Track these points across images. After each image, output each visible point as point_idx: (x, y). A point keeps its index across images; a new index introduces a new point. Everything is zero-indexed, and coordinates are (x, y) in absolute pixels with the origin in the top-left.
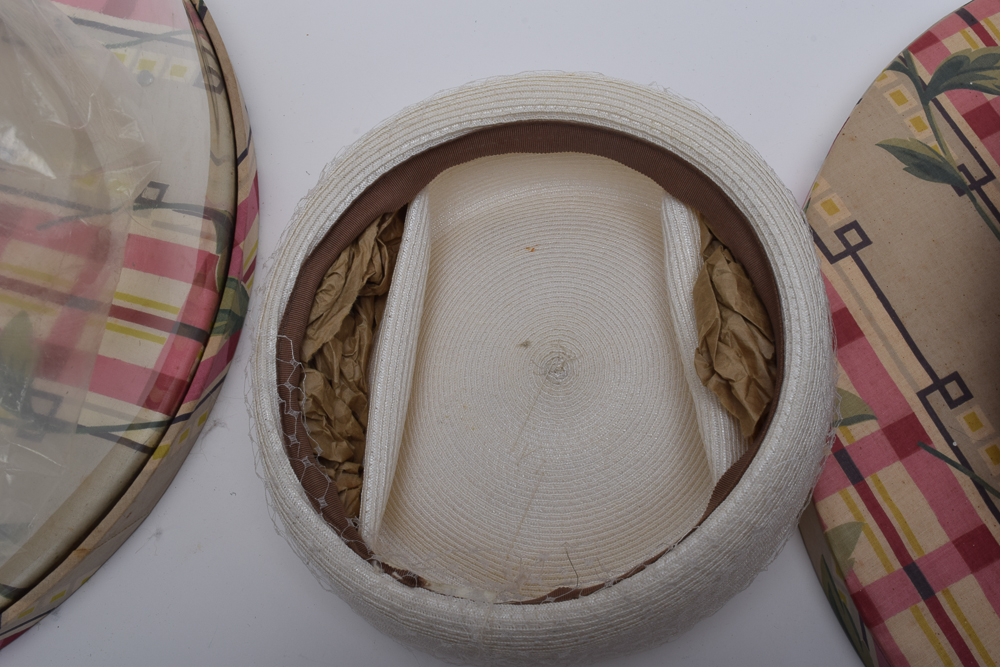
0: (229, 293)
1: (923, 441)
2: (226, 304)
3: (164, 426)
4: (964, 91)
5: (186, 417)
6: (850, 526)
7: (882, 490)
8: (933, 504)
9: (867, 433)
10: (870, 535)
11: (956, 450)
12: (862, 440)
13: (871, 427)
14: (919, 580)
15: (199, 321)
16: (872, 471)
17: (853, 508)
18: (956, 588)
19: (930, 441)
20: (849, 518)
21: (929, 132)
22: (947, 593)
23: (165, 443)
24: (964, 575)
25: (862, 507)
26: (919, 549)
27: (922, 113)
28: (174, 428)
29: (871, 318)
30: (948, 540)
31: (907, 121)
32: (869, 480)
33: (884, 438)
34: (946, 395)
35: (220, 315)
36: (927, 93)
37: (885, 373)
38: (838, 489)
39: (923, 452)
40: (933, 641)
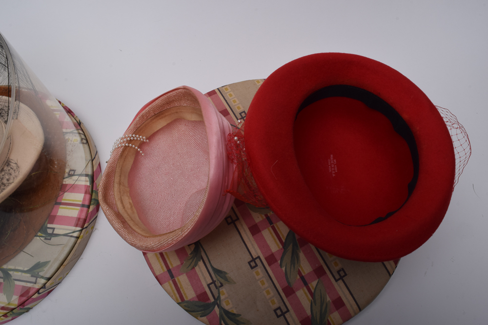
0: (94, 194)
2: (93, 197)
5: (86, 227)
15: (87, 203)
23: (82, 235)
35: (92, 200)
40: (158, 259)
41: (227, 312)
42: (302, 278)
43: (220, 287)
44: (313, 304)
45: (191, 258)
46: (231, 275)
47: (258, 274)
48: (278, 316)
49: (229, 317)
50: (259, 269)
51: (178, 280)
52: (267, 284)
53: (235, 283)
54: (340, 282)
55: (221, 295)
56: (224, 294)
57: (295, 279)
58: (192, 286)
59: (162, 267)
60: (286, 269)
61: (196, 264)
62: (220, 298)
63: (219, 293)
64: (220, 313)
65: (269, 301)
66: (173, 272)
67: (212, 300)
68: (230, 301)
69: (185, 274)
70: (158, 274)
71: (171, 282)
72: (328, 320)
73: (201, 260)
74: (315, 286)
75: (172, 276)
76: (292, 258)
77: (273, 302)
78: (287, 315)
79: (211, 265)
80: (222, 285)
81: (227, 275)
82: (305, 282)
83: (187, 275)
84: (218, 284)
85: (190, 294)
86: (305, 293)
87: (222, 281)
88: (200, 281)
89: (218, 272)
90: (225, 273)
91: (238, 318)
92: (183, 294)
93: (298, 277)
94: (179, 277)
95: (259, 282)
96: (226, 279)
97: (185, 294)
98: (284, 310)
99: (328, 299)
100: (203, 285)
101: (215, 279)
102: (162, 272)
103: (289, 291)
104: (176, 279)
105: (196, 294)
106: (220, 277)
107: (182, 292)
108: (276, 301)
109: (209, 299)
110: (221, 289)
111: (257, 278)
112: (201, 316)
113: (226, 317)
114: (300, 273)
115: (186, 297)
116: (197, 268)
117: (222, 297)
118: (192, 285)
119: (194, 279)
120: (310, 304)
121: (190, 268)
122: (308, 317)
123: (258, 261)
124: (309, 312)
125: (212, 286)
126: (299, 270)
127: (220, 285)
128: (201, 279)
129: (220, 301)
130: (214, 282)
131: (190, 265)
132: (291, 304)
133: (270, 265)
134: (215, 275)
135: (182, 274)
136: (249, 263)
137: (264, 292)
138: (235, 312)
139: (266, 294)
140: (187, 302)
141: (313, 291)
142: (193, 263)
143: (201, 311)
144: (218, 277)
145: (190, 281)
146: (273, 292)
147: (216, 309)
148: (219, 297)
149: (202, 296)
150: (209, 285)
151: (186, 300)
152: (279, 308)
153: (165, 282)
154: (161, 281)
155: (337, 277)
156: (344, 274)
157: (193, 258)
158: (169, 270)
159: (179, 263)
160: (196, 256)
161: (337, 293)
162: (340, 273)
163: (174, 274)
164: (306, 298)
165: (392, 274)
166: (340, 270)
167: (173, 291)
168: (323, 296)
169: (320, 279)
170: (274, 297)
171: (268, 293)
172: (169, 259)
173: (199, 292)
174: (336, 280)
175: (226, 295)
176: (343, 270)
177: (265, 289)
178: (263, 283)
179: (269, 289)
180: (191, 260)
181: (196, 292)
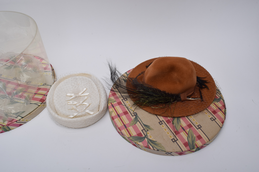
1: (121, 104)
3: (42, 103)
7: (116, 108)
8: (121, 109)
10: (114, 112)
11: (125, 105)
12: (115, 104)
13: (116, 102)
14: (119, 116)
16: (115, 106)
17: (113, 109)
18: (122, 116)
20: (112, 110)
24: (124, 115)
25: (114, 109)
26: (119, 113)
28: (42, 104)
29: (118, 94)
30: (123, 112)
31: (125, 77)
32: (115, 107)
33: (117, 104)
34: (125, 100)
36: (127, 75)
37: (118, 98)
40: (119, 121)
41: (151, 140)
42: (183, 128)
43: (147, 131)
44: (188, 137)
46: (151, 127)
47: (163, 126)
48: (173, 142)
49: (152, 142)
50: (164, 125)
51: (129, 128)
52: (168, 130)
53: (153, 130)
56: (149, 134)
57: (179, 128)
59: (121, 124)
60: (175, 125)
61: (136, 123)
63: (147, 133)
64: (148, 140)
65: (169, 136)
66: (126, 126)
67: (144, 136)
68: (152, 136)
70: (119, 126)
71: (125, 129)
72: (195, 143)
73: (138, 122)
74: (188, 131)
75: (126, 127)
76: (177, 121)
77: (171, 137)
78: (177, 141)
79: (143, 123)
80: (148, 130)
81: (150, 127)
82: (183, 129)
83: (132, 127)
85: (134, 133)
86: (184, 134)
87: (148, 129)
88: (138, 129)
89: (145, 125)
91: (156, 143)
93: (181, 128)
95: (164, 129)
96: (149, 128)
97: (132, 134)
98: (176, 139)
99: (195, 136)
101: (145, 128)
102: (121, 126)
103: (177, 133)
107: (130, 133)
108: (172, 136)
109: (142, 136)
111: (163, 128)
112: (139, 142)
113: (150, 142)
114: (181, 126)
115: (132, 135)
116: (136, 124)
117: (148, 135)
118: (134, 130)
119: (136, 129)
120: (187, 137)
121: (133, 124)
122: (187, 142)
123: (163, 122)
124: (187, 141)
125: (144, 131)
129: (147, 136)
130: (144, 129)
132: (178, 137)
133: (168, 123)
135: (130, 126)
136: (159, 123)
137: (166, 133)
138: (154, 140)
139: (167, 134)
140: (133, 137)
141: (188, 133)
142: (135, 122)
143: (139, 140)
144: (146, 128)
145: (134, 129)
146: (170, 133)
147: (146, 139)
148: (147, 135)
149: (140, 135)
150: (142, 131)
151: (132, 136)
152: (174, 139)
153: (123, 129)
154: (121, 129)
155: (198, 128)
156: (200, 127)
157: (135, 121)
158: (124, 125)
159: (129, 122)
160: (136, 120)
161: (198, 133)
162: (199, 126)
163: (127, 127)
164: (185, 135)
165: (221, 127)
166: (199, 125)
167: (126, 132)
168: (192, 134)
169: (190, 128)
170: (171, 135)
171: (168, 133)
172: (124, 121)
173: (138, 133)
174: (197, 129)
175: (150, 134)
176: (200, 125)
177: (167, 132)
178: (166, 130)
179: (168, 132)
180: (134, 122)
181: (136, 133)
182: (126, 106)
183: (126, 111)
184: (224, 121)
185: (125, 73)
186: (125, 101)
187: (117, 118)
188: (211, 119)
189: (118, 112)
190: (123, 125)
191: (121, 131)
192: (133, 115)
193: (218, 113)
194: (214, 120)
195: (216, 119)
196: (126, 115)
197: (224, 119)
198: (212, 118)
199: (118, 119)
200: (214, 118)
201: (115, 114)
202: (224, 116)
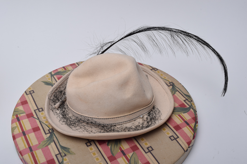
4: (59, 75)
6: (15, 127)
7: (23, 122)
8: (30, 124)
9: (23, 115)
11: (38, 117)
12: (22, 116)
13: (25, 114)
16: (22, 120)
17: (16, 124)
18: (30, 135)
19: (34, 116)
20: (16, 126)
21: (51, 80)
22: (28, 135)
24: (32, 132)
25: (18, 124)
26: (26, 129)
27: (50, 78)
29: (30, 101)
30: (31, 128)
31: (47, 79)
33: (26, 116)
36: (52, 75)
37: (30, 108)
38: (15, 122)
39: (32, 118)
40: (23, 141)
42: (122, 151)
43: (64, 156)
45: (46, 141)
46: (72, 150)
47: (91, 149)
50: (93, 147)
52: (98, 155)
53: (75, 154)
54: (149, 154)
55: (64, 161)
56: (66, 160)
57: (116, 152)
58: (45, 156)
59: (25, 146)
60: (111, 147)
61: (49, 144)
62: (63, 162)
63: (63, 160)
66: (33, 148)
69: (40, 149)
70: (21, 149)
71: (30, 154)
73: (53, 142)
74: (131, 156)
75: (31, 150)
79: (60, 145)
80: (65, 155)
81: (70, 150)
82: (123, 153)
83: (42, 150)
84: (63, 155)
85: (42, 160)
86: (124, 160)
87: (66, 153)
88: (51, 153)
89: (63, 148)
90: (69, 149)
92: (37, 160)
93: (120, 151)
94: (36, 151)
95: (92, 154)
96: (69, 152)
97: (39, 160)
99: (140, 163)
100: (52, 155)
101: (61, 152)
102: (25, 148)
103: (112, 158)
104: (34, 152)
105: (46, 160)
106: (65, 151)
107: (37, 159)
110: (64, 158)
111: (91, 151)
114: (120, 149)
115: (39, 162)
116: (49, 146)
119: (46, 152)
121: (45, 146)
123: (92, 143)
125: (59, 156)
126: (120, 147)
127: (64, 155)
128: (51, 152)
130: (60, 153)
131: (45, 144)
133: (100, 145)
134: (62, 150)
135: (38, 149)
136: (86, 144)
137: (95, 159)
139: (96, 160)
141: (129, 159)
144: (64, 151)
145: (43, 153)
146: (101, 159)
150: (56, 155)
153: (26, 154)
154: (23, 154)
155: (147, 151)
156: (151, 149)
157: (48, 141)
158: (30, 147)
159: (37, 143)
160: (50, 140)
161: (147, 160)
162: (149, 149)
163: (33, 150)
164: (124, 162)
165: (185, 150)
166: (149, 147)
167: (30, 159)
168: (136, 161)
169: (135, 152)
170: (101, 161)
171: (98, 159)
172: (31, 141)
173: (49, 159)
174: (146, 153)
175: (68, 161)
176: (151, 147)
177: (95, 157)
178: (94, 154)
179: (99, 157)
180: (46, 142)
181: (46, 159)
182: (38, 119)
183: (36, 126)
184: (191, 141)
185: (49, 73)
186: (39, 111)
187: (20, 137)
188: (170, 137)
189: (24, 128)
190: (27, 147)
191: (22, 156)
192: (47, 133)
193: (183, 129)
194: (175, 139)
195: (178, 137)
196: (36, 132)
197: (192, 138)
198: (173, 136)
199: (22, 139)
200: (176, 137)
201: (19, 131)
202: (193, 133)
